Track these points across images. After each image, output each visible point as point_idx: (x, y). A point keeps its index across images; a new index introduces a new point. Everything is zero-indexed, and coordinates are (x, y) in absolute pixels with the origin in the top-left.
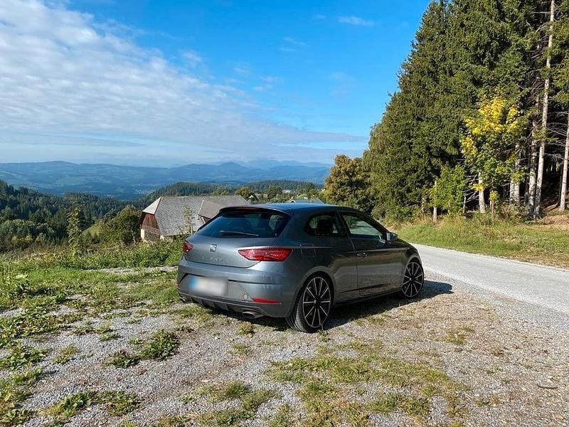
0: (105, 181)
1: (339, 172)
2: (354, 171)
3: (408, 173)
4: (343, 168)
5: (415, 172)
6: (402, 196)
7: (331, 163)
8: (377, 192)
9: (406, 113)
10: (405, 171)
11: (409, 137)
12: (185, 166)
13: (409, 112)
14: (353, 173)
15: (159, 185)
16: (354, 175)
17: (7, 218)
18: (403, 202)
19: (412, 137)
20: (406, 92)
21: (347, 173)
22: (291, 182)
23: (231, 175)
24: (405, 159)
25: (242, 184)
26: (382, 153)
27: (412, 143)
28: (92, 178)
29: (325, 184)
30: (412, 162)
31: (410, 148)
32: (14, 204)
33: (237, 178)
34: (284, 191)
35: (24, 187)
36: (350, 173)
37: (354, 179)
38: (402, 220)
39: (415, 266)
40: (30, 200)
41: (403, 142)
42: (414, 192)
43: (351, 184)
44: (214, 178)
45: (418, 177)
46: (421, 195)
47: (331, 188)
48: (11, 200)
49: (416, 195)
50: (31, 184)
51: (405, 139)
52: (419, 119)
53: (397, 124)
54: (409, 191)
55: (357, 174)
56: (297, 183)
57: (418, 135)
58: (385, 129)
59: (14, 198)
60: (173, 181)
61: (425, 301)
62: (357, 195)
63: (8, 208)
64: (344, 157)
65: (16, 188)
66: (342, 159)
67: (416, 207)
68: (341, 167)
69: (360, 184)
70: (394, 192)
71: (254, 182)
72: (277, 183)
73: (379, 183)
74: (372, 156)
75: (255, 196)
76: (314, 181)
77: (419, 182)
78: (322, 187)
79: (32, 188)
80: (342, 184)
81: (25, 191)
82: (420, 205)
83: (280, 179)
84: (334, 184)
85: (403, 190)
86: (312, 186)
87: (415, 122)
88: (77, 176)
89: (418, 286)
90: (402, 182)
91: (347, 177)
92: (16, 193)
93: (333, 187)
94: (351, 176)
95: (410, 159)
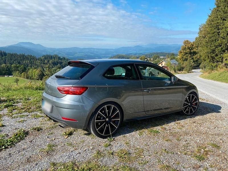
0: (91, 55)
1: (185, 48)
2: (192, 47)
3: (216, 47)
4: (187, 46)
5: (221, 46)
6: (213, 58)
7: (182, 44)
8: (200, 56)
9: (217, 17)
10: (215, 46)
11: (219, 29)
12: (120, 48)
13: (219, 17)
14: (192, 48)
15: (110, 56)
16: (192, 49)
17: (58, 68)
18: (213, 61)
19: (220, 29)
20: (218, 7)
21: (189, 48)
22: (163, 53)
23: (138, 51)
24: (215, 40)
25: (143, 54)
26: (204, 38)
27: (219, 32)
28: (86, 53)
29: (178, 53)
30: (219, 42)
31: (219, 34)
32: (61, 63)
33: (141, 52)
34: (160, 57)
35: (64, 57)
36: (190, 48)
37: (192, 51)
38: (213, 70)
39: (193, 97)
40: (66, 62)
41: (215, 32)
42: (219, 56)
43: (190, 53)
44: (131, 53)
45: (222, 49)
46: (223, 58)
47: (181, 55)
48: (60, 62)
49: (220, 57)
50: (66, 56)
51: (216, 30)
52: (224, 20)
53: (212, 23)
54: (217, 55)
55: (194, 49)
56: (166, 53)
57: (223, 28)
58: (207, 26)
59: (61, 61)
60: (115, 54)
61: (197, 118)
62: (193, 58)
63: (59, 65)
64: (187, 41)
65: (61, 57)
66: (186, 42)
67: (220, 63)
68: (186, 46)
69: (195, 53)
70: (209, 56)
71: (148, 53)
72: (157, 54)
73: (202, 52)
74: (199, 39)
75: (147, 59)
76: (174, 52)
77: (222, 51)
78: (177, 55)
79: (67, 57)
80: (186, 53)
81: (64, 58)
82: (222, 62)
83: (159, 52)
84: (183, 53)
85: (213, 55)
86: (173, 54)
87: (222, 21)
88: (82, 53)
89: (194, 108)
90: (213, 51)
91: (189, 50)
92: (61, 59)
93: (182, 55)
94: (191, 50)
95: (218, 40)
